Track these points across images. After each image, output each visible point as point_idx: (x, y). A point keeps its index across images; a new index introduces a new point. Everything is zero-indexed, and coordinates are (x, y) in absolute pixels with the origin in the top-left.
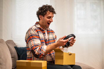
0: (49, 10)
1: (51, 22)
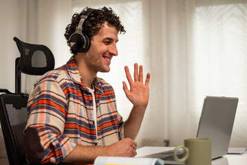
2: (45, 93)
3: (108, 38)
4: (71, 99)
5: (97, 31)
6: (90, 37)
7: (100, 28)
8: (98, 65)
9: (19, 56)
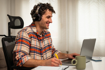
2: (21, 37)
3: (48, 16)
4: (33, 39)
5: (44, 13)
6: (41, 15)
7: (45, 12)
8: (44, 26)
9: (10, 22)
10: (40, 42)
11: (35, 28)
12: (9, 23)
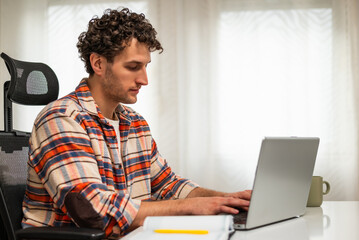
0: (136, 36)
1: (139, 85)
9: (9, 79)
10: (111, 146)
11: (91, 98)
12: (6, 84)
